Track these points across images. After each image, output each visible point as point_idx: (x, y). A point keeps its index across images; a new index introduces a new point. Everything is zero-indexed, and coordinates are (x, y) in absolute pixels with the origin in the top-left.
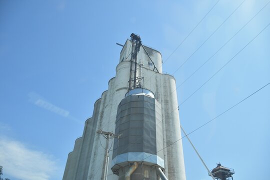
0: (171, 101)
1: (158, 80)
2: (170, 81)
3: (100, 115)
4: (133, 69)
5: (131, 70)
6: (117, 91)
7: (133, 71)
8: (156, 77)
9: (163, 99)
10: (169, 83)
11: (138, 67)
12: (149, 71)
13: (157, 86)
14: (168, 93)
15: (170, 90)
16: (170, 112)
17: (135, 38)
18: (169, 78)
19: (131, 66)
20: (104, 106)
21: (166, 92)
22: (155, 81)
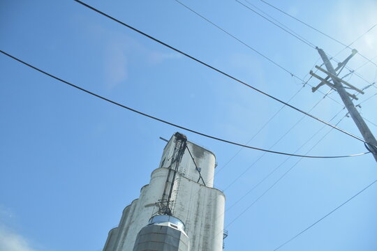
0: (214, 226)
1: (202, 195)
2: (216, 198)
3: (124, 232)
4: (171, 180)
5: (167, 181)
6: (146, 206)
7: (169, 183)
8: (200, 191)
9: (204, 223)
10: (216, 200)
11: (177, 176)
12: (191, 182)
13: (198, 204)
14: (212, 215)
15: (215, 211)
16: (210, 243)
17: (179, 137)
18: (216, 195)
19: (169, 176)
20: (131, 219)
21: (209, 213)
22: (197, 197)
